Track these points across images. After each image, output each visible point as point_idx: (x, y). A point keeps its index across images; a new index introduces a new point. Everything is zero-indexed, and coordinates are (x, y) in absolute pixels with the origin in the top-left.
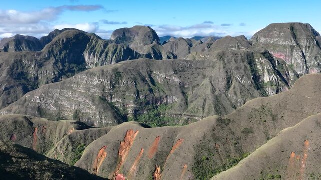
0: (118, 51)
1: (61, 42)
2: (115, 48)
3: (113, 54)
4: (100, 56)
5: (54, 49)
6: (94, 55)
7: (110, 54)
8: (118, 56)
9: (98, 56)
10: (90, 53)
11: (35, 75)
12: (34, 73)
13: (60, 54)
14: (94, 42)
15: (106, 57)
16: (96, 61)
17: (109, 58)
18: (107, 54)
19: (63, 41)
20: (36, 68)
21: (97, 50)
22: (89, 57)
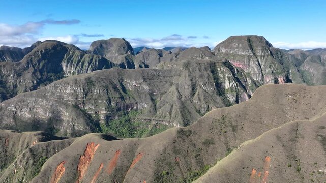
0: (94, 60)
1: (39, 53)
2: (91, 58)
3: (90, 64)
4: (77, 65)
5: (33, 59)
6: (71, 64)
7: (86, 64)
8: (94, 65)
9: (75, 66)
10: (68, 62)
11: (15, 84)
12: (13, 81)
13: (39, 63)
14: (71, 53)
15: (82, 67)
16: (73, 69)
17: (85, 67)
18: (83, 64)
19: (41, 52)
20: (15, 76)
21: (74, 60)
22: (67, 66)
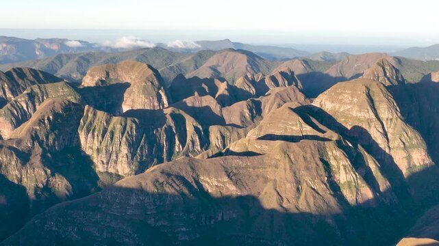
0: (128, 128)
1: (46, 121)
2: (123, 124)
3: (123, 134)
4: (103, 137)
5: (38, 133)
6: (93, 135)
7: (117, 135)
8: (129, 136)
9: (100, 138)
10: (88, 132)
11: (19, 176)
12: (17, 172)
13: (47, 138)
14: (90, 115)
15: (112, 139)
16: (96, 145)
17: (117, 140)
18: (112, 133)
19: (49, 119)
20: (19, 165)
21: (97, 128)
22: (86, 139)
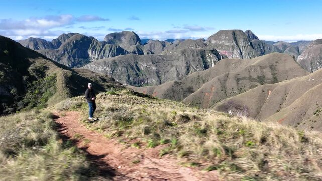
0: (112, 49)
2: (110, 47)
3: (110, 51)
4: (100, 52)
5: (67, 48)
6: (96, 52)
7: (107, 52)
8: (113, 52)
10: (93, 51)
13: (72, 51)
14: (95, 43)
15: (104, 54)
16: (97, 56)
17: (106, 54)
18: (105, 51)
19: (73, 42)
21: (98, 49)
22: (92, 54)
